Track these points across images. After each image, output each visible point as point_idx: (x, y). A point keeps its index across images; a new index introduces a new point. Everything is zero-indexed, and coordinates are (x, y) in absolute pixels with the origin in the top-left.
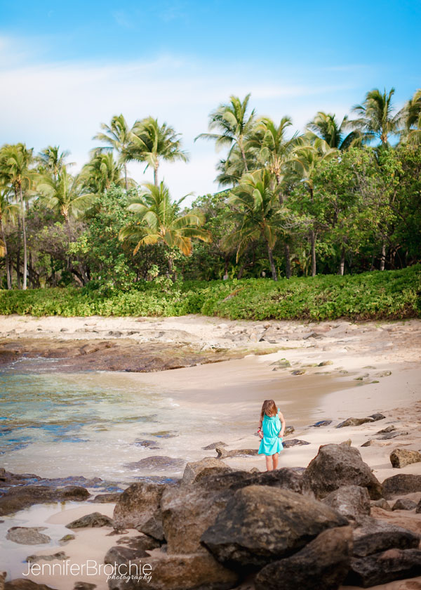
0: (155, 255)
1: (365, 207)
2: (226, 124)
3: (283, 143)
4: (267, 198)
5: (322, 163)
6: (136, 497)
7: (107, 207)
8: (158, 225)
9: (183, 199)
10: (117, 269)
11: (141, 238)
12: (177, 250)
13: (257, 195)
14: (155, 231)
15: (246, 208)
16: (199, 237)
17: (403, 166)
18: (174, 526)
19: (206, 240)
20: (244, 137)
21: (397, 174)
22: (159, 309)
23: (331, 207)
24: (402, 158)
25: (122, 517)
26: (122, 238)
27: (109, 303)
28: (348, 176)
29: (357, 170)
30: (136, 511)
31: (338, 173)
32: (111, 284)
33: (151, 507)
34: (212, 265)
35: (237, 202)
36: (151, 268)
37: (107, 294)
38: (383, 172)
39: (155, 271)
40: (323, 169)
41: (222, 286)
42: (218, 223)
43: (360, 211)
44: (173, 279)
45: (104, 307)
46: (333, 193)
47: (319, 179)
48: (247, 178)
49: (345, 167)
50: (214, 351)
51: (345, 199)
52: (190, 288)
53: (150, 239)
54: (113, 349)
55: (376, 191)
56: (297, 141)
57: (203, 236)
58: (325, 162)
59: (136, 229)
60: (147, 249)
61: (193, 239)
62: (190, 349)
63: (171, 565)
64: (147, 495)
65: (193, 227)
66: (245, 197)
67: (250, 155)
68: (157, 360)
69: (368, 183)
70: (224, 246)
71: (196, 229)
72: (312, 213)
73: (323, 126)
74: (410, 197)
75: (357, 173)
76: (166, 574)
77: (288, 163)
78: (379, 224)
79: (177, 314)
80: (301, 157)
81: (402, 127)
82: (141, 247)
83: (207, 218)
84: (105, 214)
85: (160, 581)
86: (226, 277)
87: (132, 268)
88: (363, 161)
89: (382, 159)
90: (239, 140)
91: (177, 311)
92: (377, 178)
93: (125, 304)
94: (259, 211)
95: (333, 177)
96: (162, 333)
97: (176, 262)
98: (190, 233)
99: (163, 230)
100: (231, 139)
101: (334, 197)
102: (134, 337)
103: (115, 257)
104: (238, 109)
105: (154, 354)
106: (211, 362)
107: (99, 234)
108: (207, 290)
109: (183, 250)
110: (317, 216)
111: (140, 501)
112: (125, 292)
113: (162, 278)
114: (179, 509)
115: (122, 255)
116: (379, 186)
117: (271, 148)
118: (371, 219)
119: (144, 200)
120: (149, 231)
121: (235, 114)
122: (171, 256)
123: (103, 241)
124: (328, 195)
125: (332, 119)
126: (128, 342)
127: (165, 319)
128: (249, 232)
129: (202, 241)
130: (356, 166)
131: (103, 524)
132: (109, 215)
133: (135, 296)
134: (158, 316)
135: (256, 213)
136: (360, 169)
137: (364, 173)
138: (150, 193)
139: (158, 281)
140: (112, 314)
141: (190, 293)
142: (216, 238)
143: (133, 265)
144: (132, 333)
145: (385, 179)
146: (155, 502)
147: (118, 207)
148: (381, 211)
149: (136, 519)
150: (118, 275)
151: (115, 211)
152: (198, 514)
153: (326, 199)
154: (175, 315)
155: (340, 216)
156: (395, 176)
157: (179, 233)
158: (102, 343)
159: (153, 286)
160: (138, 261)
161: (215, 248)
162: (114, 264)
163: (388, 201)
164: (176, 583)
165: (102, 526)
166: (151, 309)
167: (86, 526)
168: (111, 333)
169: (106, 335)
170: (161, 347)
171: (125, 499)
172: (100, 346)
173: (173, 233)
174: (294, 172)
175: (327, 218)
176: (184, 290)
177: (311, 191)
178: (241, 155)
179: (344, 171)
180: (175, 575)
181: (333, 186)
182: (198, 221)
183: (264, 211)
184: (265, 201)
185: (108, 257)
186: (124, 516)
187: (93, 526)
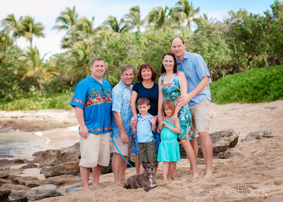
0: (33, 81)
1: (131, 59)
2: (65, 20)
3: (93, 29)
4: (86, 54)
5: (112, 39)
6: (48, 154)
7: (8, 58)
8: (34, 67)
9: (46, 54)
10: (14, 88)
11: (26, 73)
12: (43, 79)
13: (81, 53)
14: (32, 69)
15: (76, 59)
16: (54, 73)
17: (148, 41)
18: (66, 158)
19: (58, 74)
20: (74, 27)
21: (145, 44)
22: (35, 107)
23: (116, 59)
24: (147, 37)
25: (43, 162)
26: (16, 72)
27: (10, 104)
28: (123, 45)
29: (128, 42)
30: (48, 160)
31: (119, 43)
32: (10, 95)
33: (54, 158)
34: (60, 86)
35: (72, 56)
36: (31, 87)
37: (9, 100)
38: (139, 43)
39: (33, 89)
40: (112, 42)
41: (65, 96)
42: (63, 66)
43: (129, 61)
44: (42, 92)
45: (7, 107)
46: (117, 52)
47: (110, 46)
48: (76, 45)
49: (121, 41)
50: (64, 123)
51: (122, 55)
52: (50, 96)
53: (30, 73)
54: (14, 124)
55: (136, 52)
56: (99, 29)
57: (56, 72)
58: (113, 38)
59: (22, 69)
60: (28, 79)
61: (51, 74)
62: (52, 122)
63: (68, 165)
64: (52, 154)
65: (51, 68)
66: (76, 54)
67: (77, 35)
68: (37, 127)
69: (132, 48)
70: (66, 77)
71: (52, 69)
72: (107, 61)
73: (111, 22)
74: (151, 54)
75: (127, 44)
76: (67, 168)
77: (96, 39)
78: (137, 67)
79: (44, 108)
80: (102, 36)
81: (146, 23)
82: (26, 78)
83: (58, 64)
84: (7, 61)
85: (65, 170)
86: (67, 91)
87: (21, 88)
88: (130, 38)
89: (139, 37)
90: (72, 28)
91: (44, 107)
92: (136, 45)
93: (18, 104)
94: (83, 61)
95: (116, 45)
96: (38, 117)
97: (43, 85)
98: (49, 71)
99: (37, 69)
100: (67, 28)
101: (117, 54)
102: (24, 118)
103: (12, 82)
104: (71, 13)
105: (36, 125)
106: (62, 127)
107: (4, 71)
108: (59, 97)
109: (46, 79)
110: (110, 63)
111: (50, 156)
112: (17, 99)
113: (36, 92)
114: (68, 152)
115: (16, 81)
116: (137, 49)
117: (87, 31)
118: (134, 64)
119: (27, 55)
120: (29, 70)
121: (70, 15)
122: (41, 81)
123: (6, 75)
124: (114, 53)
125: (115, 19)
126: (22, 121)
127: (38, 111)
128: (78, 70)
129: (55, 75)
130: (127, 40)
131: (34, 167)
132: (9, 62)
133: (23, 101)
134: (35, 110)
135: (81, 62)
136: (129, 41)
137: (131, 44)
138: (30, 51)
139: (34, 93)
140: (11, 110)
141: (50, 99)
142: (62, 73)
143: (22, 86)
144: (23, 117)
145: (140, 46)
146: (56, 156)
147: (13, 58)
148: (138, 61)
149: (49, 163)
150: (14, 91)
151: (12, 60)
152: (75, 153)
153: (114, 55)
154: (43, 109)
155: (120, 63)
156: (144, 45)
157: (44, 71)
158: (8, 122)
159: (32, 96)
160: (24, 84)
161: (62, 78)
162: (12, 85)
163: (141, 56)
164: (70, 171)
165: (34, 168)
166: (31, 107)
167: (28, 168)
168: (12, 117)
169: (10, 118)
170: (38, 122)
171: (44, 155)
172: (7, 123)
173: (41, 70)
174: (98, 43)
175: (114, 63)
176: (47, 98)
177: (106, 52)
178: (73, 35)
179: (121, 42)
180: (70, 168)
181: (117, 50)
182: (53, 65)
183: (85, 60)
184: (85, 56)
185: (9, 82)
186: (44, 162)
187: (30, 168)
